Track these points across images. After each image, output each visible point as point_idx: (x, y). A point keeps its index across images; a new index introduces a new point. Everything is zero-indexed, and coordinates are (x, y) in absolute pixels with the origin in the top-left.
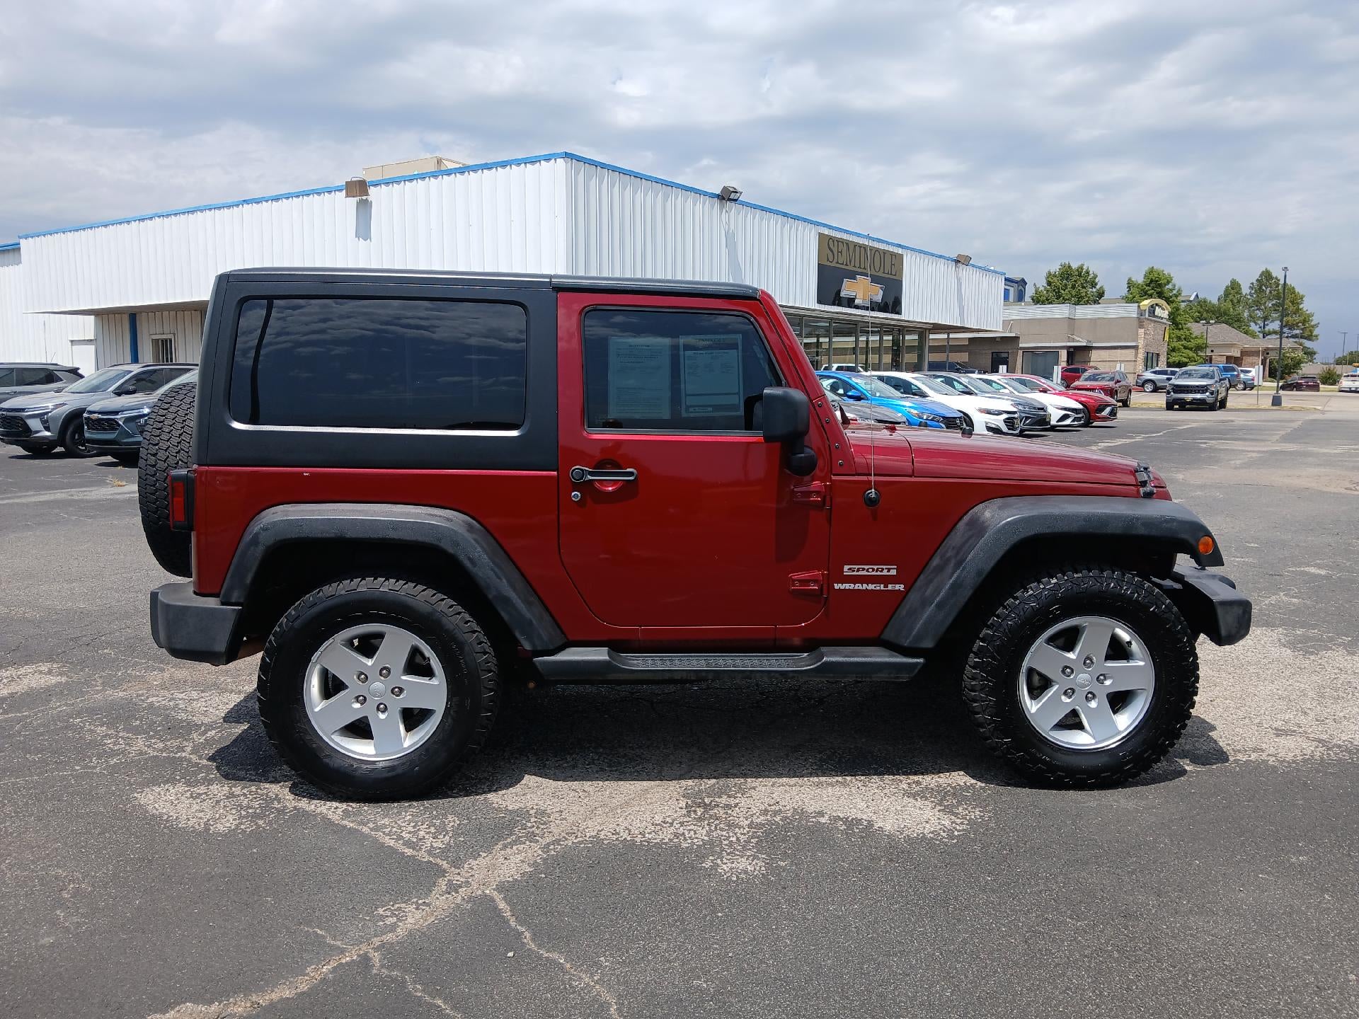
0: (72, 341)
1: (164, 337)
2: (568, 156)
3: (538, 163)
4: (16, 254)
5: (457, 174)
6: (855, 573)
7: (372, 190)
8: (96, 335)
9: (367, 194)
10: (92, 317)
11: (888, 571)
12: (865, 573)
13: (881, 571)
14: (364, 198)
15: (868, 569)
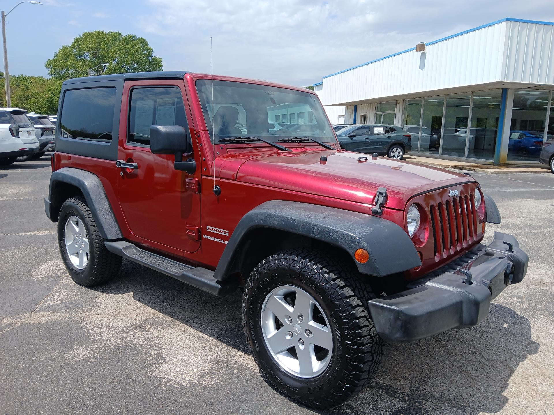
0: (339, 116)
1: (364, 114)
2: (508, 19)
3: (494, 25)
4: (321, 86)
5: (460, 36)
6: (211, 231)
7: (427, 48)
8: (345, 114)
9: (425, 50)
10: (344, 107)
11: (225, 233)
12: (215, 232)
13: (222, 232)
14: (424, 51)
15: (216, 230)
